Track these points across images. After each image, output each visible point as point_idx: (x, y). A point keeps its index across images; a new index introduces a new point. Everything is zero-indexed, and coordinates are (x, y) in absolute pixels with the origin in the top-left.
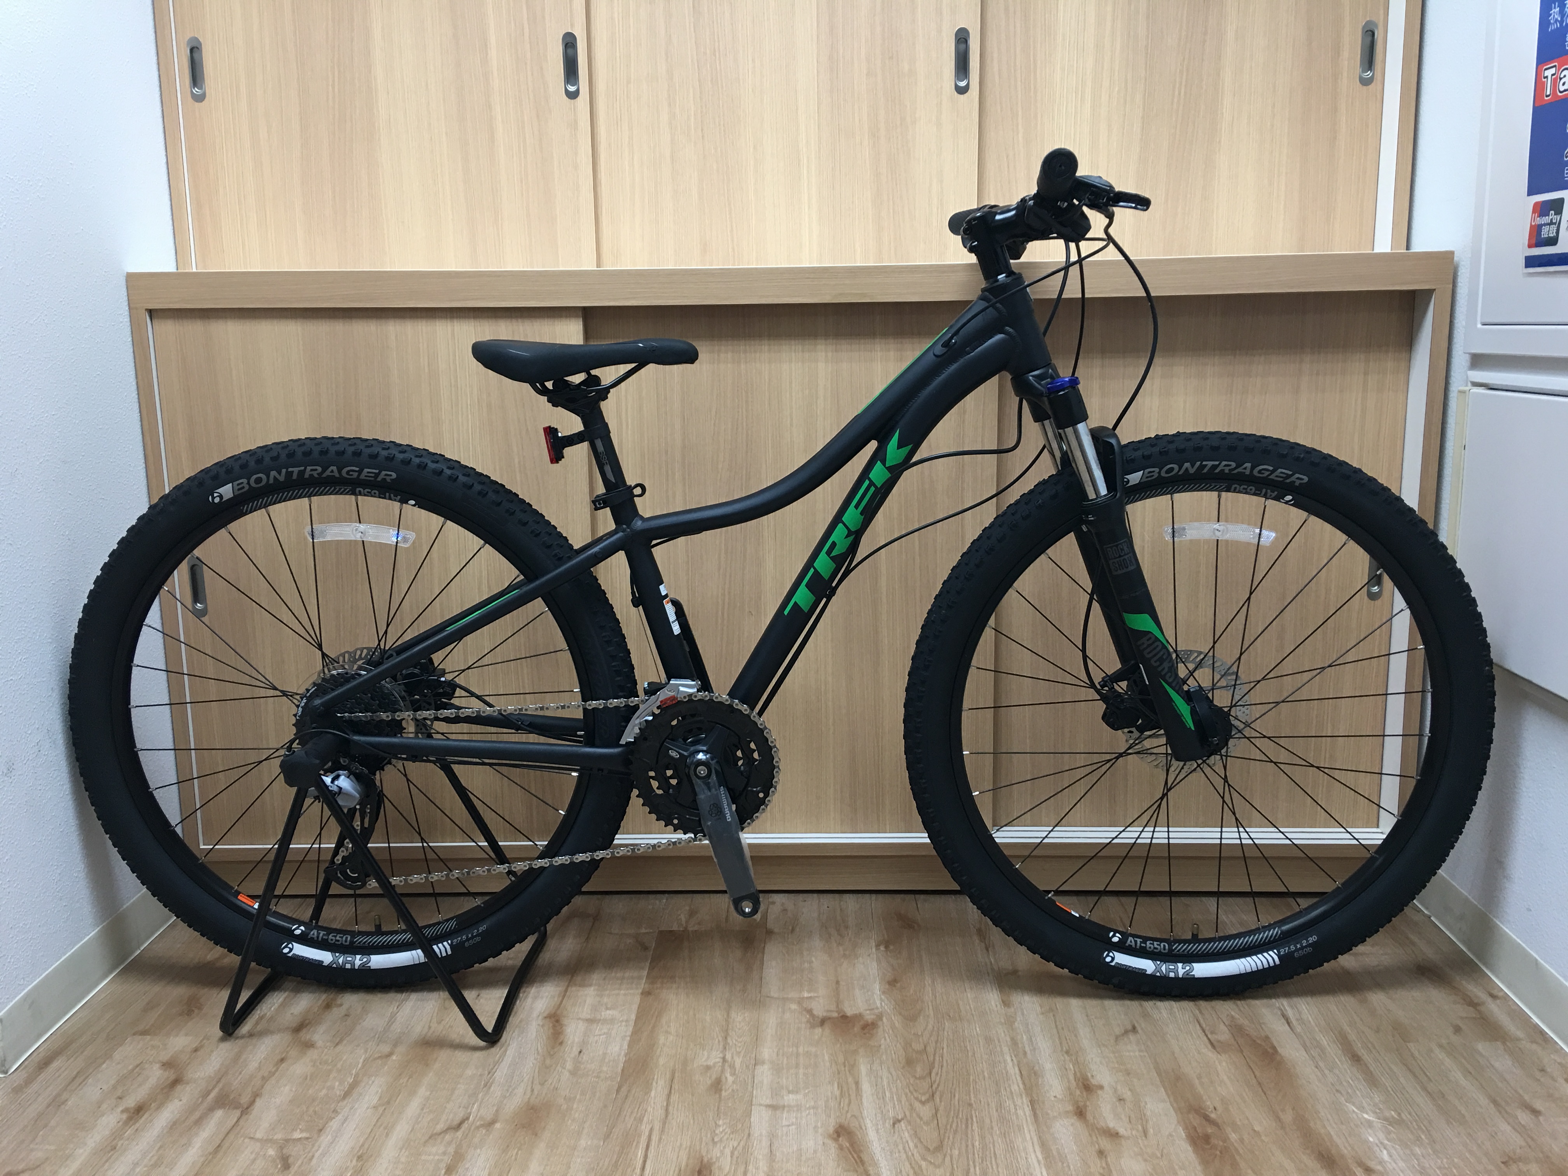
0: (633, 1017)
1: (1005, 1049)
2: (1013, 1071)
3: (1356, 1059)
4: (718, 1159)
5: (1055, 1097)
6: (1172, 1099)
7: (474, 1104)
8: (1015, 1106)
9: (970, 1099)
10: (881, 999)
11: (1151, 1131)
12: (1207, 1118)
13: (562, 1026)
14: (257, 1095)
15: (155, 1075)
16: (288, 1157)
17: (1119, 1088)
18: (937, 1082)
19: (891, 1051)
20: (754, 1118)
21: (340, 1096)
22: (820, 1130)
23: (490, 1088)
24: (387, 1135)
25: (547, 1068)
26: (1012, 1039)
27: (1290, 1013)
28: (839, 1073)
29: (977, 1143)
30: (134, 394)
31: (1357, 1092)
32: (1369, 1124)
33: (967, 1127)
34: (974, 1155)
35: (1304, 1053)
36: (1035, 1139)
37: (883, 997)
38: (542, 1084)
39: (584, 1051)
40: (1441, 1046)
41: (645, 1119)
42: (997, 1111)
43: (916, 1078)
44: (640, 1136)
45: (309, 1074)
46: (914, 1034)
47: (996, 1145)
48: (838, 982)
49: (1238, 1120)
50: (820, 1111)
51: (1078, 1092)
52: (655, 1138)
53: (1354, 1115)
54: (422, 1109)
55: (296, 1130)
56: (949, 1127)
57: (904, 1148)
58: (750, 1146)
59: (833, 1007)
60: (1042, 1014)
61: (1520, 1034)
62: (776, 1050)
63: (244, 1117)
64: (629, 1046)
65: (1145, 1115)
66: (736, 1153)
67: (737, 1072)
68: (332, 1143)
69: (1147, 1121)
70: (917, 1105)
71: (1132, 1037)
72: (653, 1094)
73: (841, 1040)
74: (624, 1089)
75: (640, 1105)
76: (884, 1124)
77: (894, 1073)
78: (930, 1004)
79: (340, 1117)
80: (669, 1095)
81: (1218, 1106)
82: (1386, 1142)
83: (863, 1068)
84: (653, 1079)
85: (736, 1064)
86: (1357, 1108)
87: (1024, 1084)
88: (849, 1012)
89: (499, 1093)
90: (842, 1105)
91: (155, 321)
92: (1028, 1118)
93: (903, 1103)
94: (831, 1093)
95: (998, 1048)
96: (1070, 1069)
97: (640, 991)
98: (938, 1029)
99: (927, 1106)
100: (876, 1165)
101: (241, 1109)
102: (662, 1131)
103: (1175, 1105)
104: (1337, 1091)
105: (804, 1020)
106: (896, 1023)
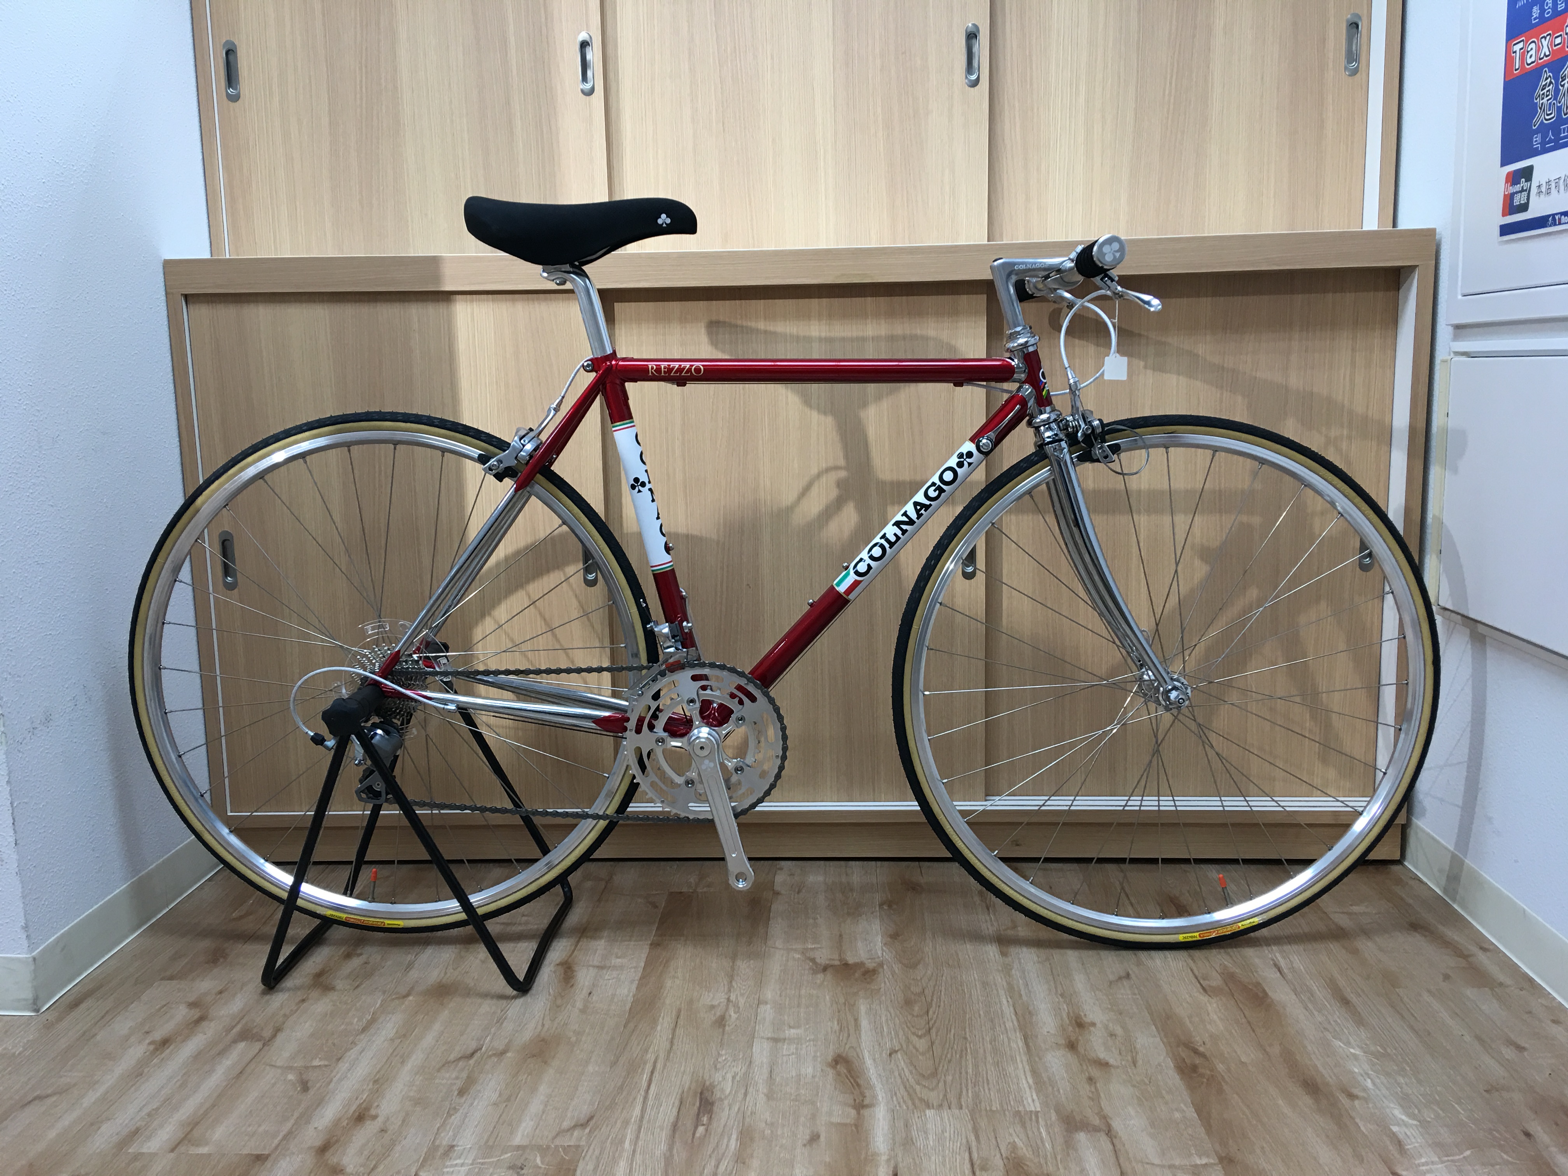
0: (642, 964)
1: (1002, 992)
2: (1008, 1011)
3: (1345, 1002)
4: (719, 1083)
5: (1048, 1032)
6: (1162, 1034)
7: (487, 1036)
8: (1009, 1039)
9: (965, 1034)
10: (882, 949)
11: (1140, 1062)
12: (1196, 1052)
13: (573, 971)
14: (279, 1030)
15: (181, 1013)
16: (307, 1082)
17: (1111, 1025)
18: (934, 1019)
19: (890, 994)
20: (756, 1048)
21: (358, 1030)
22: (819, 1059)
23: (502, 1023)
24: (403, 1062)
25: (558, 1007)
26: (1008, 984)
27: (1282, 963)
28: (839, 1012)
29: (970, 1071)
30: (170, 376)
31: (1345, 1030)
32: (1356, 1057)
33: (961, 1057)
34: (967, 1080)
35: (1294, 997)
36: (1027, 1068)
37: (884, 948)
38: (553, 1020)
39: (594, 992)
40: (1429, 991)
41: (651, 1050)
42: (991, 1043)
43: (913, 1016)
44: (645, 1063)
45: (329, 1012)
46: (913, 979)
47: (989, 1072)
48: (841, 936)
49: (1226, 1052)
50: (819, 1043)
51: (1070, 1028)
52: (659, 1066)
53: (1341, 1050)
54: (437, 1041)
55: (316, 1059)
56: (944, 1057)
57: (899, 1075)
58: (751, 1072)
59: (837, 957)
60: (1039, 962)
61: (1508, 981)
62: (779, 993)
63: (266, 1048)
64: (637, 988)
65: (1135, 1048)
66: (738, 1078)
67: (741, 1009)
68: (349, 1070)
69: (1137, 1053)
70: (914, 1039)
71: (1125, 982)
72: (659, 1028)
73: (842, 984)
74: (631, 1025)
75: (646, 1038)
76: (881, 1054)
77: (892, 1011)
78: (930, 954)
79: (358, 1048)
80: (674, 1030)
81: (1207, 1041)
82: (1370, 1072)
83: (863, 1007)
84: (660, 1016)
85: (740, 1004)
86: (1343, 1043)
87: (1018, 1021)
88: (851, 961)
89: (511, 1028)
90: (841, 1038)
91: (191, 307)
92: (1021, 1050)
93: (900, 1036)
94: (831, 1028)
95: (995, 991)
96: (1064, 1009)
97: (650, 942)
98: (937, 975)
99: (923, 1041)
100: (871, 1087)
101: (262, 1042)
102: (667, 1058)
103: (1165, 1040)
104: (1324, 1028)
105: (807, 967)
106: (897, 971)
